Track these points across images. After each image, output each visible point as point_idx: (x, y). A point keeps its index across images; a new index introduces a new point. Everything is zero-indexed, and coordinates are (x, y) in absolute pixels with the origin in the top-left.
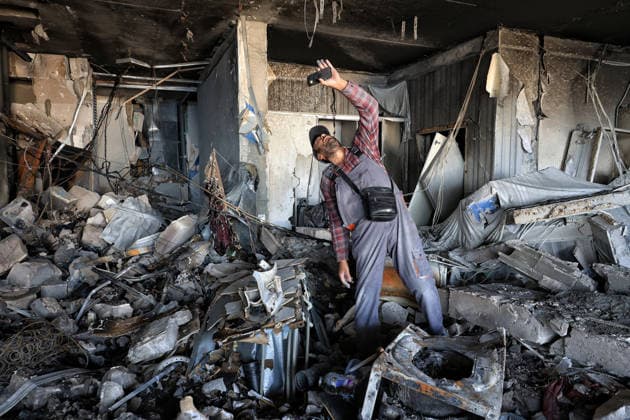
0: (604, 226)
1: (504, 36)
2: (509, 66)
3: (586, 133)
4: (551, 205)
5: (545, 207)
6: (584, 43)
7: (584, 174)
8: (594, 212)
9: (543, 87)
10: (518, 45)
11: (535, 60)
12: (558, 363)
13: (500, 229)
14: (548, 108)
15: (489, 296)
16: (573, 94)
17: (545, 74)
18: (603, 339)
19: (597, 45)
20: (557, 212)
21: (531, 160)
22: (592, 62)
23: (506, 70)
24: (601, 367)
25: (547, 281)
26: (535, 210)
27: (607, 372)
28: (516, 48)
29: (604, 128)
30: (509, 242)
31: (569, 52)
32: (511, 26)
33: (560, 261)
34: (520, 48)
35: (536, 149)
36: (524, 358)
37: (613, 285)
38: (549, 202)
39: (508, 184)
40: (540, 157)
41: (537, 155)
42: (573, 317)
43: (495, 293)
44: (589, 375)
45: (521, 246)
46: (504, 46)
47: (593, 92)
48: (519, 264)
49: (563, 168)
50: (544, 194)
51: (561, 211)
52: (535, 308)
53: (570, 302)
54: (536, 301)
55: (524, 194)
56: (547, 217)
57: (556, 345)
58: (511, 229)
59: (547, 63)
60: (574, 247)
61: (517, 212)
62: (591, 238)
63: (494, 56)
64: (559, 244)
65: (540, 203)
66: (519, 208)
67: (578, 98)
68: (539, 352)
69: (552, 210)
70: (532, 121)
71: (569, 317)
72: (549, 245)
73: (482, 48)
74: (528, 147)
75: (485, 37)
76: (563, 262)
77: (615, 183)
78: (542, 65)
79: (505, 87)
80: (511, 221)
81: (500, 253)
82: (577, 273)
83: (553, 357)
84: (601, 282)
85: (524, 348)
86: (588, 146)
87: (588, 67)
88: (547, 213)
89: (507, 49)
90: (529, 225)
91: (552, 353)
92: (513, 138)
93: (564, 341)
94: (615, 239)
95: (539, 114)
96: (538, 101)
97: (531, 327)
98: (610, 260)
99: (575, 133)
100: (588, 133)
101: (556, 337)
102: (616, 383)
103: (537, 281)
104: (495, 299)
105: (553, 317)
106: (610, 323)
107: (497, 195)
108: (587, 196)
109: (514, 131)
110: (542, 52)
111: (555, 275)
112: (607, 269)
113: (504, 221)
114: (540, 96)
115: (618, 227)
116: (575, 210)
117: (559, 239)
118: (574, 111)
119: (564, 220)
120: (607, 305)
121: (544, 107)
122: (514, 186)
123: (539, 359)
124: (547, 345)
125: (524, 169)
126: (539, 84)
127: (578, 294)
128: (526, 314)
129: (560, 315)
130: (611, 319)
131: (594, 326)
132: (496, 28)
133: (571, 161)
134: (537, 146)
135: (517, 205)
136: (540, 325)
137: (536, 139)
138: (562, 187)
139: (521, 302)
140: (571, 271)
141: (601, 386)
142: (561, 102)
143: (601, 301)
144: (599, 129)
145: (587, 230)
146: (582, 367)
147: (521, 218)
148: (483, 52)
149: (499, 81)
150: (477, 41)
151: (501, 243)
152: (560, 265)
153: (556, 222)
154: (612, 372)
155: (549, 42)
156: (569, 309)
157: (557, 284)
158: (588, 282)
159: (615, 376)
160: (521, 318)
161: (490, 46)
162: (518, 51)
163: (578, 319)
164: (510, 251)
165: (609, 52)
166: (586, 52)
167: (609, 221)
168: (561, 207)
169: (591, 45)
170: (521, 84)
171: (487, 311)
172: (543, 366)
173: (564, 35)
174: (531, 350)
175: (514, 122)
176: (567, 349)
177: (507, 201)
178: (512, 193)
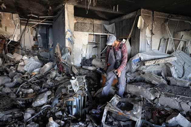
0: (170, 66)
1: (143, 11)
3: (165, 39)
4: (155, 60)
5: (153, 61)
6: (165, 14)
7: (164, 51)
8: (167, 62)
9: (153, 26)
10: (147, 14)
11: (151, 18)
12: (156, 105)
13: (141, 67)
14: (155, 32)
15: (138, 86)
16: (162, 28)
17: (154, 22)
18: (169, 98)
19: (169, 14)
20: (157, 62)
21: (150, 47)
22: (167, 19)
23: (143, 21)
24: (168, 106)
25: (154, 82)
26: (151, 61)
27: (170, 107)
28: (146, 15)
29: (170, 38)
30: (144, 71)
31: (160, 16)
32: (144, 8)
33: (157, 76)
34: (147, 15)
35: (151, 44)
36: (147, 104)
37: (172, 83)
38: (155, 59)
39: (143, 54)
40: (152, 46)
41: (151, 45)
42: (161, 92)
43: (139, 85)
44: (165, 108)
45: (147, 72)
46: (143, 14)
47: (167, 28)
48: (146, 77)
49: (158, 50)
50: (153, 57)
51: (158, 62)
52: (151, 90)
53: (160, 88)
54: (151, 88)
55: (148, 57)
56: (154, 63)
57: (156, 100)
58: (144, 67)
59: (155, 19)
60: (161, 72)
61: (146, 62)
62: (166, 69)
63: (140, 17)
64: (157, 71)
65: (152, 60)
66: (146, 61)
67: (163, 30)
68: (152, 102)
69: (156, 62)
70: (150, 36)
71: (160, 92)
72: (154, 71)
73: (137, 14)
74: (149, 43)
75: (137, 11)
76: (158, 77)
77: (173, 54)
78: (153, 20)
79: (143, 26)
80: (144, 65)
81: (141, 74)
82: (162, 80)
83: (155, 103)
84: (169, 82)
85: (147, 101)
86: (165, 43)
87: (166, 21)
88: (154, 62)
89: (143, 15)
90: (149, 66)
91: (155, 102)
92: (145, 41)
93: (158, 99)
94: (172, 70)
95: (152, 34)
96: (152, 30)
97: (149, 95)
98: (171, 76)
99: (162, 39)
100: (166, 39)
101: (156, 98)
102: (172, 111)
103: (151, 82)
104: (139, 87)
105: (155, 92)
106: (171, 94)
107: (140, 57)
108: (165, 58)
109: (145, 38)
110: (153, 16)
111: (156, 80)
112: (170, 78)
113: (142, 65)
114: (152, 29)
115: (173, 66)
116: (162, 62)
117: (157, 70)
118: (162, 33)
119: (159, 64)
120: (170, 89)
121: (154, 32)
122: (145, 55)
123: (151, 104)
124: (154, 100)
125: (148, 50)
126: (152, 25)
127: (162, 85)
128: (148, 92)
129: (157, 92)
130: (171, 93)
131: (167, 95)
132: (140, 9)
133: (161, 47)
134: (151, 43)
135: (146, 60)
136: (152, 95)
137: (151, 41)
138: (158, 55)
139: (146, 88)
140: (160, 79)
141: (168, 111)
142: (158, 30)
143: (168, 87)
144: (169, 38)
145: (165, 67)
146: (163, 106)
147: (147, 64)
148: (137, 15)
149: (141, 24)
150: (135, 12)
151: (141, 71)
152: (157, 77)
153: (157, 65)
154: (171, 108)
155: (155, 13)
156: (160, 90)
157: (157, 83)
158: (165, 82)
159: (172, 108)
160: (146, 92)
161: (139, 14)
162: (146, 16)
163: (162, 93)
164: (144, 73)
165: (172, 16)
166: (165, 16)
167: (171, 65)
168: (158, 61)
169: (167, 14)
170: (147, 25)
171: (137, 91)
172: (153, 106)
173: (159, 11)
174: (149, 102)
175: (145, 36)
176: (159, 101)
177: (143, 59)
178: (144, 57)
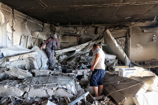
0: (33, 60)
1: (2, 5)
2: (4, 15)
3: (25, 37)
4: (20, 56)
5: (18, 56)
6: (24, 14)
7: (25, 47)
8: (30, 56)
9: (14, 23)
10: (6, 9)
11: (11, 15)
12: (26, 99)
13: (4, 63)
14: (15, 29)
15: (4, 86)
16: (22, 26)
17: (14, 19)
18: (37, 89)
19: (27, 16)
20: (21, 57)
21: (11, 43)
22: (26, 19)
24: (37, 96)
25: (20, 77)
26: (15, 57)
27: (39, 98)
28: (6, 10)
29: (29, 36)
30: (8, 67)
31: (20, 15)
33: (23, 70)
34: (7, 10)
35: (12, 39)
36: (16, 102)
37: (37, 74)
38: (19, 54)
39: (6, 50)
41: (13, 41)
42: (30, 86)
43: (5, 84)
44: (35, 100)
45: (12, 68)
47: (26, 27)
48: (11, 73)
49: (20, 45)
50: (17, 52)
51: (22, 57)
52: (19, 86)
53: (28, 81)
54: (19, 83)
55: (11, 53)
56: (19, 59)
57: (26, 94)
58: (8, 63)
59: (15, 17)
60: (25, 66)
61: (10, 58)
62: (29, 63)
64: (21, 65)
65: (16, 55)
66: (10, 56)
67: (23, 28)
68: (21, 98)
69: (20, 57)
70: (11, 32)
71: (29, 86)
72: (18, 66)
74: (10, 39)
76: (24, 71)
77: (33, 49)
78: (13, 17)
80: (8, 60)
81: (5, 71)
82: (28, 73)
83: (25, 98)
84: (34, 74)
85: (16, 99)
86: (26, 40)
87: (25, 21)
89: (3, 9)
90: (12, 62)
91: (24, 97)
92: (6, 36)
93: (28, 93)
94: (35, 63)
95: (13, 30)
96: (12, 26)
97: (18, 92)
98: (34, 68)
99: (22, 36)
100: (26, 37)
101: (25, 92)
102: (41, 100)
103: (17, 77)
104: (6, 87)
105: (25, 87)
106: (38, 85)
107: (2, 53)
108: (28, 53)
109: (6, 34)
110: (13, 12)
111: (22, 75)
112: (35, 70)
113: (6, 61)
114: (13, 25)
115: (35, 60)
116: (26, 56)
118: (22, 31)
119: (23, 59)
120: (36, 80)
122: (8, 50)
123: (21, 100)
124: (23, 95)
125: (9, 45)
126: (13, 22)
127: (29, 78)
128: (17, 89)
129: (26, 86)
130: (39, 84)
131: (35, 87)
133: (22, 43)
134: (13, 39)
135: (9, 56)
136: (21, 91)
137: (13, 37)
138: (21, 50)
139: (14, 86)
140: (26, 73)
141: (38, 102)
142: (19, 28)
143: (35, 79)
144: (28, 36)
145: (28, 61)
146: (33, 98)
147: (11, 59)
151: (4, 67)
152: (23, 72)
153: (21, 59)
154: (40, 97)
155: (15, 11)
156: (28, 84)
157: (23, 77)
158: (31, 75)
159: (40, 98)
160: (15, 90)
163: (31, 86)
164: (8, 70)
165: (29, 18)
166: (24, 16)
167: (34, 59)
168: (22, 56)
169: (25, 15)
170: (8, 21)
171: (3, 91)
172: (22, 102)
173: (19, 11)
174: (18, 99)
175: (6, 31)
176: (29, 95)
177: (6, 55)
178: (7, 52)
